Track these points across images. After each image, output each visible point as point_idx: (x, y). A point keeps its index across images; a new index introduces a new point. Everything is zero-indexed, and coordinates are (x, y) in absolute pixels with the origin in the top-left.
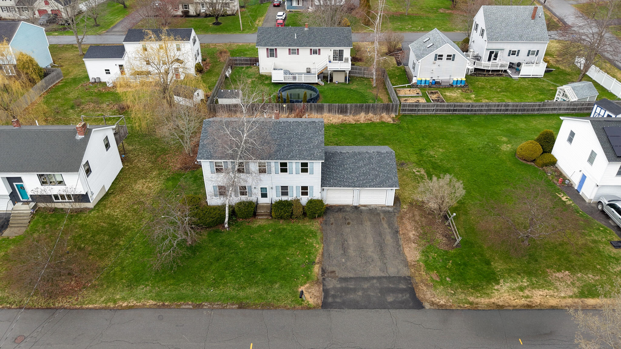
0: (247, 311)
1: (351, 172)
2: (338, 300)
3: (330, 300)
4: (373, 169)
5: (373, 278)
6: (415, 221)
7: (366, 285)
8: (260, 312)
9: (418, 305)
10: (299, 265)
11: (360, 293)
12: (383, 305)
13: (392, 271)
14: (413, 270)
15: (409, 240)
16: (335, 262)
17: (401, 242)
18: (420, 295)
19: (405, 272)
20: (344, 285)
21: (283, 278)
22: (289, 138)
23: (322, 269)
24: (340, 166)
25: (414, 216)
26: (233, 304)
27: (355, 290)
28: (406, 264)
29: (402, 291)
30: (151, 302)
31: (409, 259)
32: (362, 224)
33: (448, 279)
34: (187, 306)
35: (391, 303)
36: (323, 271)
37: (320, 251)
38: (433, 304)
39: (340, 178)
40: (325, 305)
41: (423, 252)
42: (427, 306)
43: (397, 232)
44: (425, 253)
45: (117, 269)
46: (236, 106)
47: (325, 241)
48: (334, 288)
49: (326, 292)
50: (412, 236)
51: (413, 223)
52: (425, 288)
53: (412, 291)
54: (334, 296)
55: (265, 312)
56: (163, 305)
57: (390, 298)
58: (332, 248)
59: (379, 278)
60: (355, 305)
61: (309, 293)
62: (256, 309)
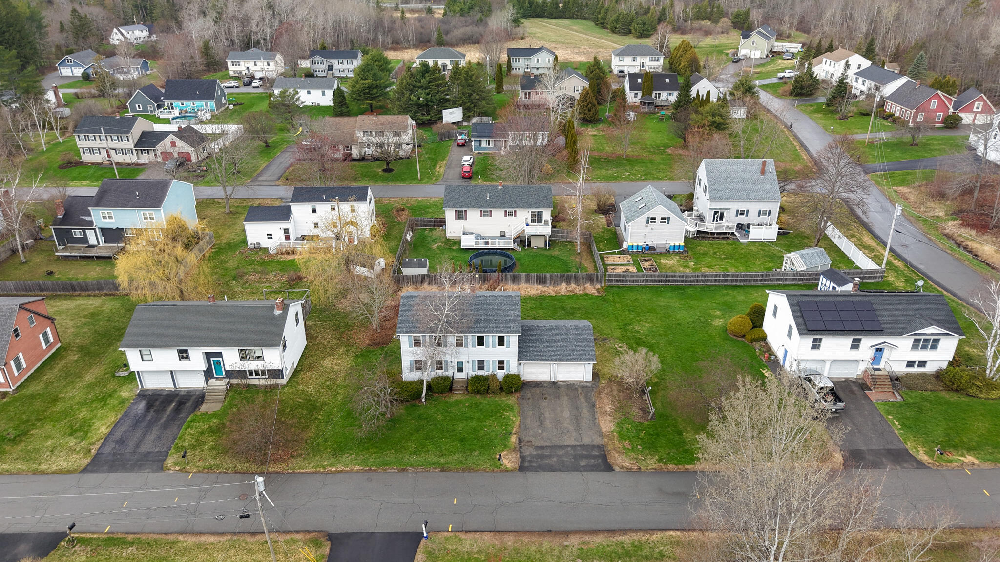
0: (448, 474)
1: (547, 346)
2: (534, 465)
3: (526, 464)
4: (571, 343)
5: (568, 446)
6: (613, 396)
7: (560, 452)
8: (462, 474)
9: (609, 468)
10: (496, 435)
11: (555, 459)
12: (576, 469)
13: (586, 440)
14: (606, 440)
15: (605, 413)
16: (531, 433)
17: (597, 415)
18: (611, 461)
19: (598, 441)
20: (539, 452)
21: (482, 447)
22: (486, 312)
23: (519, 439)
24: (537, 340)
25: (612, 391)
26: (435, 469)
27: (550, 456)
28: (601, 434)
29: (595, 457)
30: (358, 467)
31: (603, 430)
32: (559, 399)
33: (639, 447)
34: (393, 471)
35: (583, 466)
36: (520, 441)
37: (517, 423)
38: (623, 467)
39: (537, 352)
40: (522, 469)
41: (618, 424)
42: (617, 469)
43: (594, 406)
44: (620, 425)
45: (320, 440)
46: (423, 276)
47: (521, 413)
48: (530, 455)
49: (523, 458)
50: (608, 410)
51: (611, 398)
52: (616, 455)
53: (604, 457)
54: (530, 461)
55: (466, 474)
56: (370, 469)
57: (583, 463)
58: (528, 421)
59: (574, 447)
60: (550, 469)
61: (507, 459)
62: (458, 472)
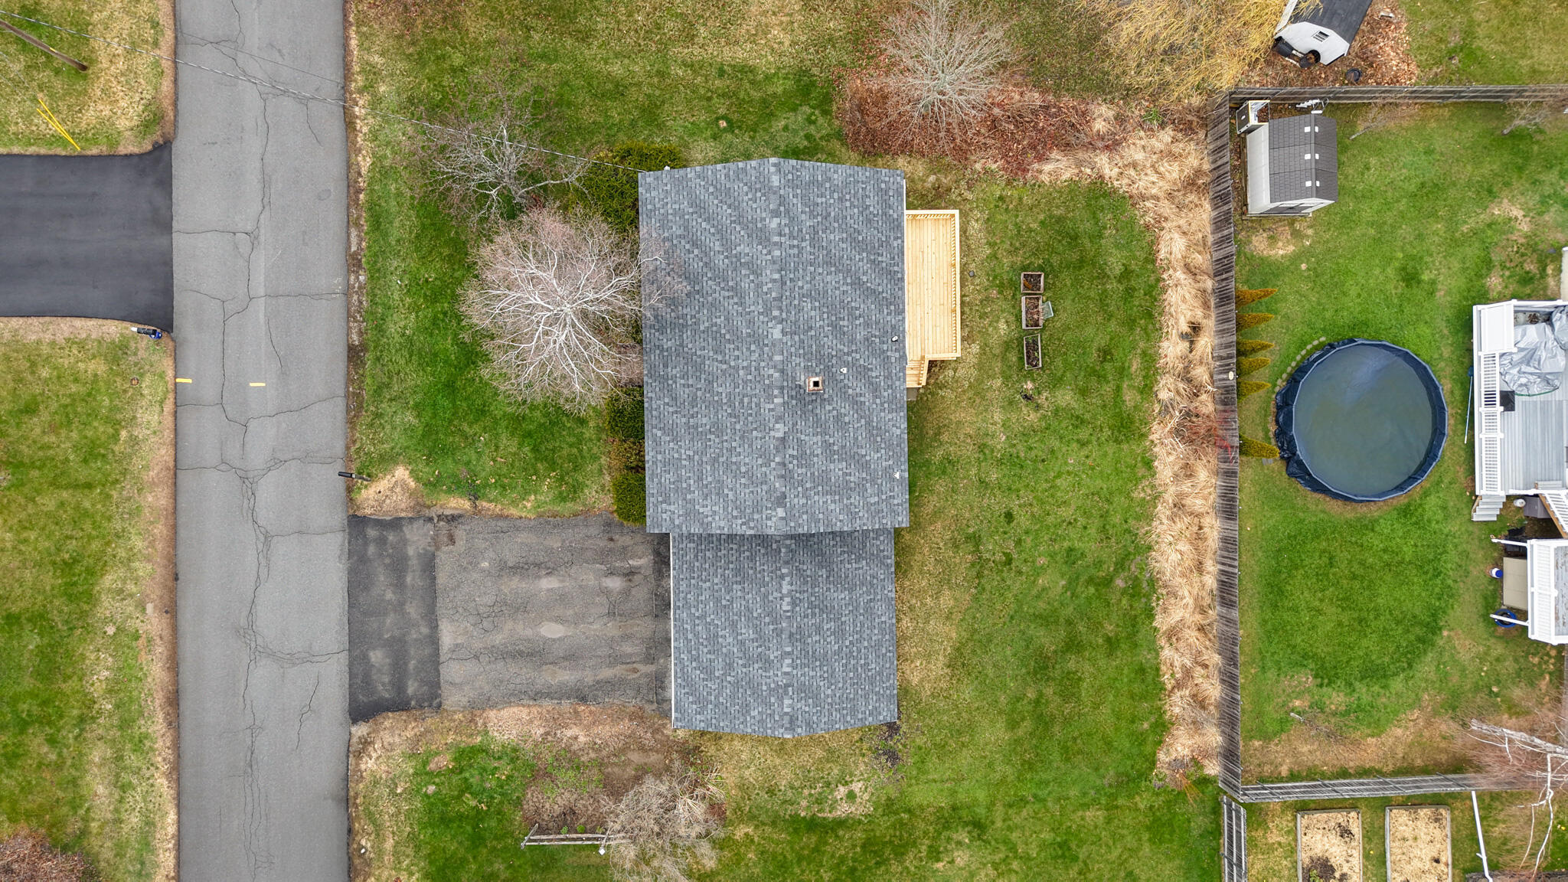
0: (340, 364)
2: (372, 549)
3: (372, 533)
5: (434, 627)
6: (623, 750)
7: (413, 610)
8: (341, 392)
9: (363, 709)
10: (468, 463)
11: (389, 595)
12: (358, 640)
13: (452, 671)
14: (459, 716)
15: (557, 721)
16: (480, 544)
17: (548, 704)
18: (389, 720)
19: (453, 699)
20: (414, 563)
21: (429, 431)
23: (460, 516)
25: (642, 749)
26: (360, 333)
27: (399, 585)
28: (478, 706)
29: (399, 686)
30: (365, 163)
31: (492, 714)
32: (611, 614)
33: (432, 789)
34: (354, 240)
35: (365, 657)
36: (453, 518)
37: (514, 511)
38: (366, 743)
40: (357, 523)
41: (515, 750)
42: (360, 730)
43: (583, 699)
44: (513, 754)
45: (458, 60)
47: (546, 522)
48: (405, 542)
49: (396, 524)
50: (569, 733)
51: (615, 744)
52: (409, 734)
53: (400, 705)
54: (382, 541)
55: (340, 404)
56: (359, 191)
57: (377, 657)
58: (523, 537)
59: (434, 640)
60: (357, 583)
61: (392, 489)
62: (349, 381)
